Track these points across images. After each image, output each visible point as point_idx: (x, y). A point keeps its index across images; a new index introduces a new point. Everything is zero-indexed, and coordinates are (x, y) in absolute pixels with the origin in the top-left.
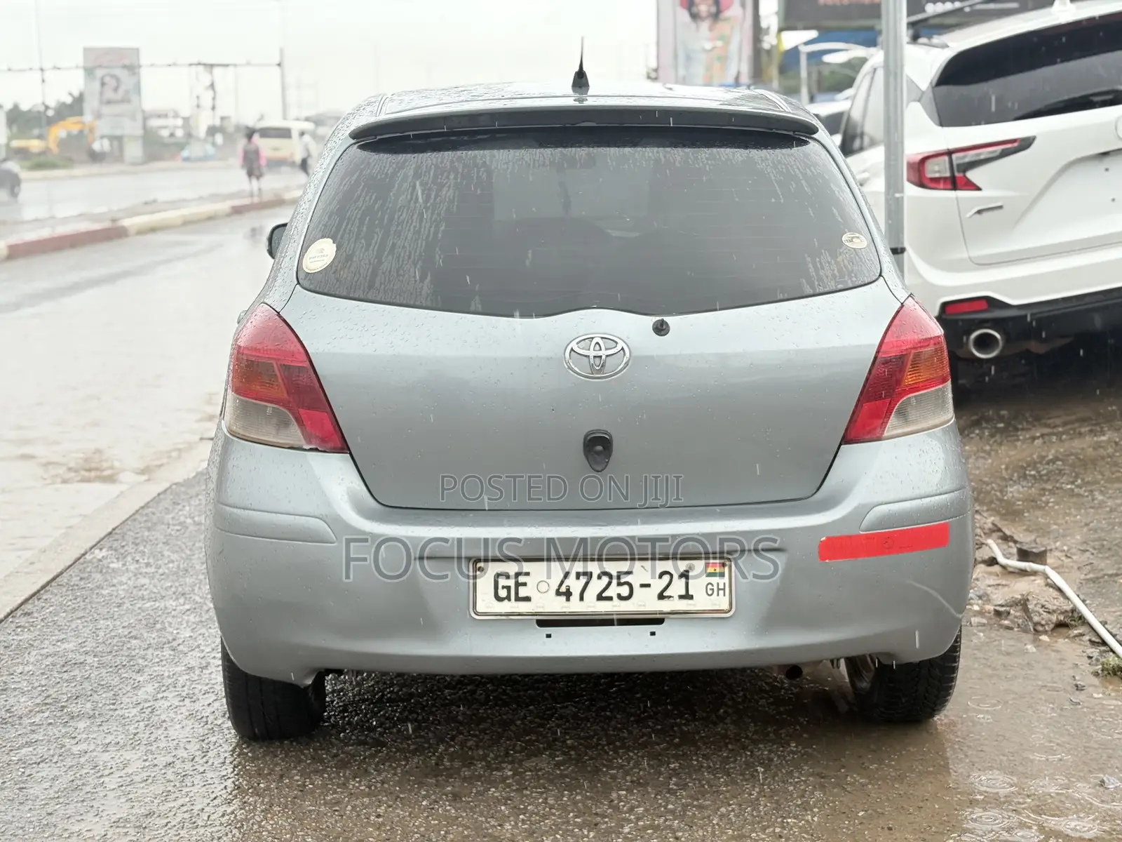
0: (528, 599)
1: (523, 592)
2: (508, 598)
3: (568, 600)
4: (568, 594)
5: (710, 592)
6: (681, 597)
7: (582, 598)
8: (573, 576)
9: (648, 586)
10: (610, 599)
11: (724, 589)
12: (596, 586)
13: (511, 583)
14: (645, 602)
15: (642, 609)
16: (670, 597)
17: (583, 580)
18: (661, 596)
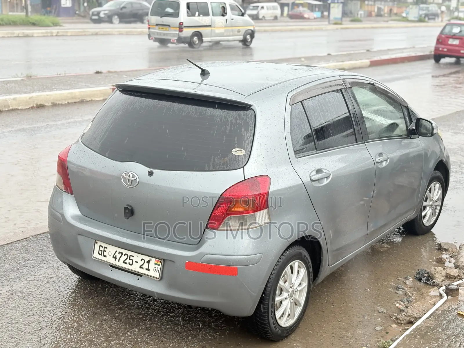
0: (105, 256)
1: (105, 254)
2: (101, 254)
3: (115, 260)
4: (116, 258)
5: (155, 270)
6: (146, 269)
7: (119, 261)
8: (117, 253)
9: (137, 262)
10: (126, 263)
11: (159, 270)
12: (124, 258)
13: (103, 249)
14: (135, 267)
15: (134, 270)
16: (143, 268)
17: (120, 254)
18: (141, 267)
